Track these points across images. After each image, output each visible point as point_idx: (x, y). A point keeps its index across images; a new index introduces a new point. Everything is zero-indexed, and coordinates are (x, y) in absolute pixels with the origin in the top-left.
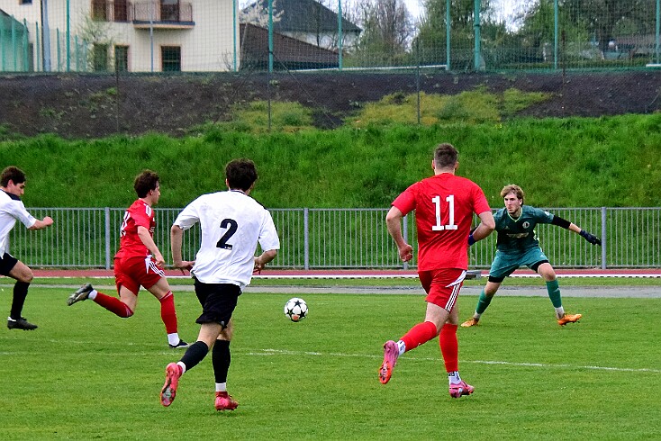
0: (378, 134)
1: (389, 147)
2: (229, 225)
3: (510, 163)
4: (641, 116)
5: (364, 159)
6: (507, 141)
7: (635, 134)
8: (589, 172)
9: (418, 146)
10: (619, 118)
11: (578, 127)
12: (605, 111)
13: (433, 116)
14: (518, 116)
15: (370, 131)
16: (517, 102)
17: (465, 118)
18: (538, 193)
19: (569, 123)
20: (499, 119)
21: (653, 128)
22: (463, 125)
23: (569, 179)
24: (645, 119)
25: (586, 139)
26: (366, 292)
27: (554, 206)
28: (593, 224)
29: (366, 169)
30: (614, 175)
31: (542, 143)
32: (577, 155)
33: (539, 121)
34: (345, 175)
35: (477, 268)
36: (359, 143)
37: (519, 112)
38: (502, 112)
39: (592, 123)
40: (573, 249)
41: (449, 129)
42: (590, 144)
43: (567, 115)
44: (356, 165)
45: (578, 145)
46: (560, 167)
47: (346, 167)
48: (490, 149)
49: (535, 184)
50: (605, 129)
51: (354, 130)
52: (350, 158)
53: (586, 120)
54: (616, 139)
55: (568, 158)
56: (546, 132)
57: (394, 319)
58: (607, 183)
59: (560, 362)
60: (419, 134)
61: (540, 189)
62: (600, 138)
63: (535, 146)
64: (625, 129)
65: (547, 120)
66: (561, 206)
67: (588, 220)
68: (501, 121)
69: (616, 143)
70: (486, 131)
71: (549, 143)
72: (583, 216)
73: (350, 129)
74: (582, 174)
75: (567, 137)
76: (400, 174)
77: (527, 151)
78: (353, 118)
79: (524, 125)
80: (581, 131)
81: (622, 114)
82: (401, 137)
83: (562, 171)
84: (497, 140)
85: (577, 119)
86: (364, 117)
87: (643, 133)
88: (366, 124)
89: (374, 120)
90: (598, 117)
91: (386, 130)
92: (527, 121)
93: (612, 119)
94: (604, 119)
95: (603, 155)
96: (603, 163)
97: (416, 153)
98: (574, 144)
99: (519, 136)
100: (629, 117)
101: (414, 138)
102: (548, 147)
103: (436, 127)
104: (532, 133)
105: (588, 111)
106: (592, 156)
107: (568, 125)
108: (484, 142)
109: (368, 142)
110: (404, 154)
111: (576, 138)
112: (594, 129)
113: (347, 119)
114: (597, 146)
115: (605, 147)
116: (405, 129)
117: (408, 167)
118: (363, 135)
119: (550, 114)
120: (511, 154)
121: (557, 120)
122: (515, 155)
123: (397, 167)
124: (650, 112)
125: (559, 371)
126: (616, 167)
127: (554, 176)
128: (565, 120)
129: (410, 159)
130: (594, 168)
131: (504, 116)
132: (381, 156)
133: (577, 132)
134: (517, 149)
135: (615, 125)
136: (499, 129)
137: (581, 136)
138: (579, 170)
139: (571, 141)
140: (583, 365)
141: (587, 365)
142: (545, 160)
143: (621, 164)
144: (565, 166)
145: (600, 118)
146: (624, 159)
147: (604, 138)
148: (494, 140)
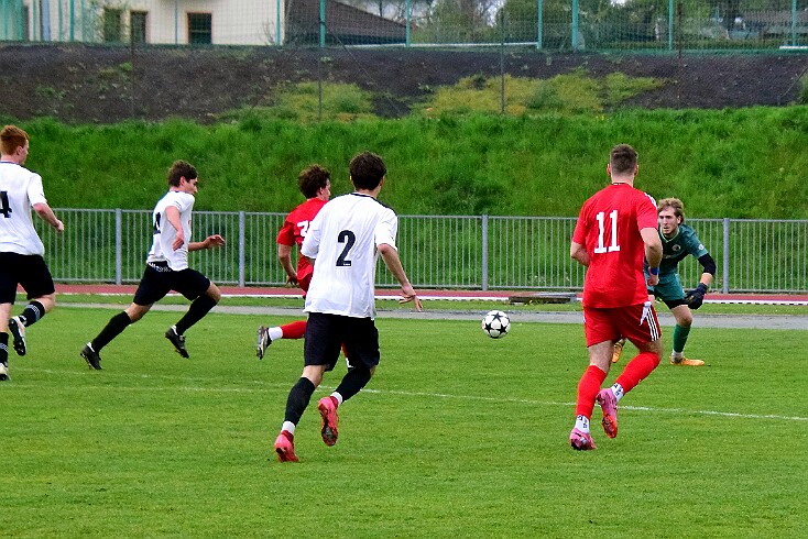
0: (453, 124)
1: (466, 142)
2: (346, 237)
4: (773, 109)
5: (436, 155)
6: (610, 136)
7: (765, 131)
8: (710, 176)
9: (502, 140)
10: (745, 111)
11: (697, 121)
12: (729, 103)
13: (521, 104)
14: (624, 107)
15: (444, 121)
16: (622, 90)
17: (560, 107)
19: (685, 115)
20: (601, 109)
21: (787, 123)
22: (557, 115)
23: (685, 184)
24: (777, 113)
25: (706, 136)
26: (436, 317)
28: (714, 238)
29: (438, 167)
30: (739, 180)
31: (653, 140)
32: (695, 154)
33: (649, 112)
34: (412, 175)
35: (571, 290)
36: (430, 136)
37: (625, 101)
38: (605, 101)
39: (713, 117)
40: (688, 270)
41: (539, 121)
42: (711, 141)
43: (683, 105)
44: (426, 163)
45: (697, 143)
46: (675, 169)
47: (413, 165)
48: (589, 145)
50: (729, 124)
51: (424, 119)
52: (419, 153)
53: (705, 113)
54: (742, 136)
55: (684, 157)
56: (658, 126)
57: (469, 350)
58: (731, 189)
59: (671, 405)
60: (503, 126)
62: (722, 134)
63: (644, 142)
64: (753, 125)
65: (659, 111)
67: (708, 234)
68: (603, 112)
69: (742, 141)
70: (584, 124)
71: (661, 139)
72: (701, 228)
73: (420, 118)
74: (701, 178)
75: (683, 132)
76: (479, 174)
78: (423, 105)
79: (632, 117)
80: (700, 125)
81: (750, 106)
82: (481, 129)
83: (676, 174)
84: (598, 134)
85: (694, 110)
86: (436, 104)
87: (775, 129)
88: (439, 112)
89: (449, 108)
90: (720, 109)
91: (461, 119)
92: (635, 112)
93: (738, 112)
94: (728, 111)
95: (726, 156)
96: (726, 165)
97: (499, 149)
98: (691, 141)
99: (625, 131)
100: (758, 109)
101: (496, 130)
102: (659, 145)
103: (524, 118)
104: (640, 127)
105: (709, 101)
106: (713, 156)
107: (684, 118)
108: (583, 138)
109: (441, 134)
110: (484, 150)
111: (694, 134)
112: (717, 123)
113: (416, 105)
114: (719, 145)
115: (729, 146)
116: (486, 120)
117: (490, 166)
118: (434, 126)
119: (663, 105)
121: (671, 112)
123: (476, 165)
124: (783, 104)
125: (669, 417)
126: (742, 171)
127: (666, 180)
128: (681, 112)
129: (492, 156)
130: (715, 171)
131: (606, 106)
132: (458, 152)
133: (694, 127)
135: (741, 119)
136: (601, 122)
137: (700, 131)
138: (696, 173)
139: (687, 137)
140: (698, 409)
141: (703, 409)
142: (656, 160)
143: (748, 167)
144: (680, 168)
145: (723, 111)
146: (752, 160)
147: (727, 135)
148: (594, 135)
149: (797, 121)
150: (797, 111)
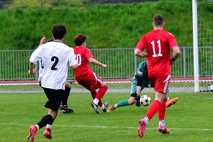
0: (21, 13)
1: (27, 20)
2: (55, 59)
3: (88, 26)
4: (153, 2)
5: (14, 26)
6: (86, 16)
7: (150, 12)
8: (128, 30)
9: (42, 18)
10: (142, 4)
11: (122, 8)
12: (135, 1)
13: (49, 4)
14: (91, 3)
15: (18, 11)
17: (66, 4)
18: (103, 41)
19: (117, 6)
20: (82, 5)
21: (159, 8)
22: (64, 7)
23: (118, 34)
24: (155, 4)
25: (126, 14)
27: (111, 48)
28: (130, 56)
29: (16, 30)
30: (140, 32)
31: (104, 16)
32: (122, 22)
33: (102, 5)
34: (5, 34)
35: (73, 79)
36: (12, 17)
37: (92, 1)
38: (84, 1)
39: (129, 7)
40: (120, 69)
41: (57, 10)
42: (128, 16)
43: (116, 2)
44: (10, 29)
45: (122, 18)
46: (114, 28)
47: (5, 30)
48: (78, 19)
49: (101, 37)
50: (135, 9)
51: (9, 11)
52: (7, 25)
53: (126, 5)
54: (141, 14)
55: (117, 24)
56: (106, 11)
57: (31, 105)
58: (137, 36)
59: (114, 125)
60: (42, 13)
61: (103, 39)
62: (133, 13)
63: (101, 18)
64: (145, 9)
65: (106, 5)
66: (114, 48)
67: (128, 54)
68: (83, 6)
69: (140, 16)
70: (76, 11)
71: (108, 16)
72: (125, 52)
73: (7, 10)
74: (125, 32)
75: (117, 13)
76: (33, 32)
77: (96, 21)
78: (8, 5)
79: (95, 8)
80: (123, 10)
81: (143, 1)
82: (33, 14)
83: (114, 30)
84: (81, 15)
85: (121, 4)
86: (14, 4)
87: (154, 11)
88: (15, 8)
89: (19, 6)
90: (131, 3)
91: (25, 11)
92: (96, 5)
93: (139, 4)
94: (135, 4)
95: (134, 22)
96: (134, 26)
97: (40, 22)
98: (120, 17)
99: (93, 13)
100: (147, 3)
101: (39, 14)
102: (107, 19)
103: (51, 9)
104: (99, 12)
106: (129, 23)
107: (117, 7)
108: (75, 16)
109: (17, 17)
110: (35, 22)
111: (121, 14)
112: (130, 9)
113: (5, 5)
114: (131, 18)
115: (135, 18)
116: (35, 10)
117: (37, 29)
118: (14, 13)
119: (108, 2)
120: (88, 22)
121: (111, 5)
122: (91, 23)
123: (31, 29)
125: (114, 130)
126: (141, 28)
127: (110, 33)
128: (115, 5)
129: (38, 25)
130: (130, 29)
131: (85, 3)
132: (24, 24)
133: (121, 11)
134: (92, 19)
135: (140, 7)
136: (82, 10)
137: (123, 12)
138: (123, 30)
139: (118, 15)
140: (126, 127)
141: (128, 127)
142: (106, 25)
143: (144, 26)
144: (116, 28)
145: (133, 4)
146: (145, 24)
147: (135, 14)
148: (80, 15)
149: (163, 7)
150: (163, 3)
